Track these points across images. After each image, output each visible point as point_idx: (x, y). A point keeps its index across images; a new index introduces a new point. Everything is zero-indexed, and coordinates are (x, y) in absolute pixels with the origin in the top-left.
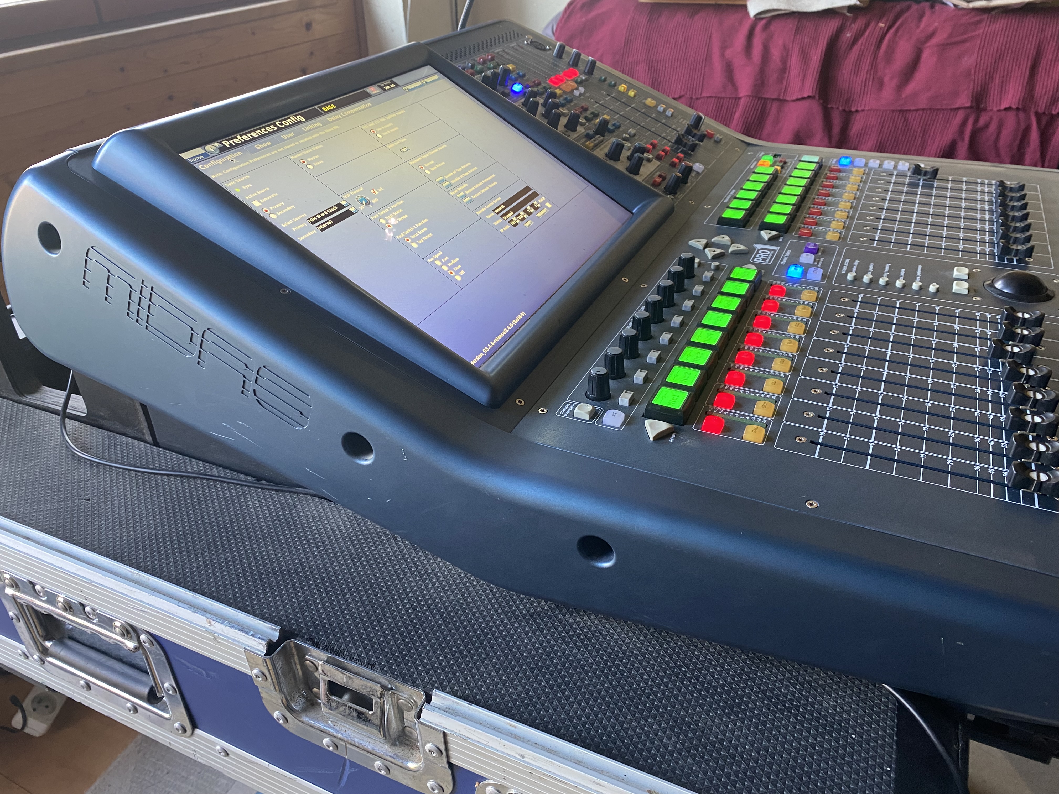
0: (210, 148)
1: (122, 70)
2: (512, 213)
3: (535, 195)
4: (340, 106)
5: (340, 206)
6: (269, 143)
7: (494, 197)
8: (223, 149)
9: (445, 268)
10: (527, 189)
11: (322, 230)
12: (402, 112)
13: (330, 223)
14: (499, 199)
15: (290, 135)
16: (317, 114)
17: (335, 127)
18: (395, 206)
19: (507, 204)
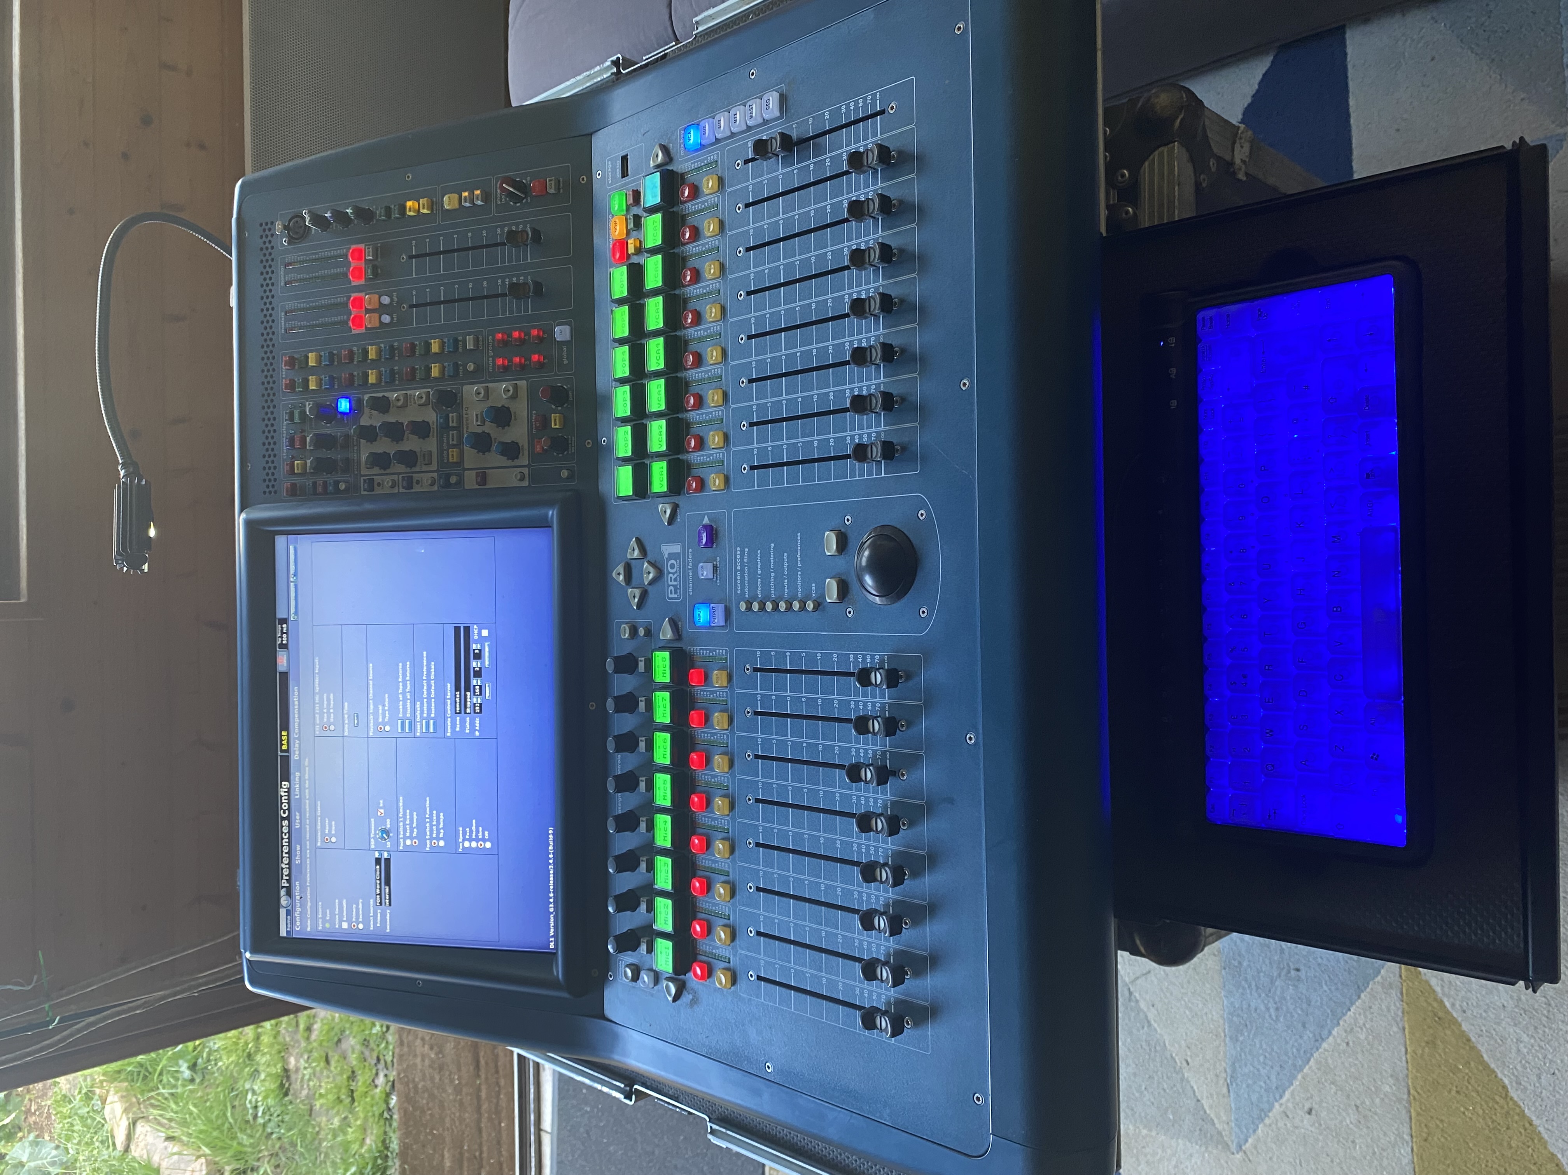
0: (284, 901)
1: (71, 212)
2: (468, 693)
3: (467, 629)
4: (286, 726)
5: (378, 861)
6: (298, 847)
7: (445, 686)
8: (289, 893)
9: (474, 844)
10: (457, 629)
11: (390, 904)
12: (317, 661)
13: (387, 890)
14: (449, 686)
15: (298, 817)
16: (286, 760)
17: (306, 764)
18: (402, 812)
19: (457, 688)
